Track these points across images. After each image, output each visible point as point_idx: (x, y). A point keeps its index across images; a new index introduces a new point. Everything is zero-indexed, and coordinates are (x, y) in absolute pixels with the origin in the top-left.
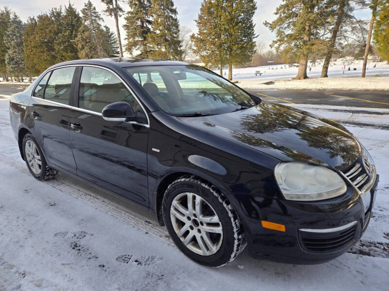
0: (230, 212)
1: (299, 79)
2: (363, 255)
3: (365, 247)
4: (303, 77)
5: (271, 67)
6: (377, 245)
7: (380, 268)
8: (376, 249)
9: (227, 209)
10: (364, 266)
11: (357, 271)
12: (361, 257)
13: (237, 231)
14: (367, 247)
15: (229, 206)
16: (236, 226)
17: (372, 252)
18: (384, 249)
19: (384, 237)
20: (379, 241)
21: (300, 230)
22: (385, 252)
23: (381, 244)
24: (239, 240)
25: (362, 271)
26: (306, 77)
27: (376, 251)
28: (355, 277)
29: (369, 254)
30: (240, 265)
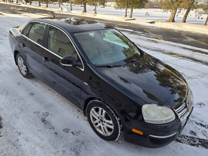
0: (118, 121)
1: (170, 22)
2: (178, 142)
3: (179, 137)
4: (171, 21)
5: (155, 10)
6: (185, 137)
7: (183, 150)
8: (184, 139)
9: (117, 120)
10: (177, 148)
11: (173, 150)
12: (176, 143)
13: (120, 130)
14: (181, 137)
15: (118, 118)
16: (120, 128)
17: (182, 141)
18: (188, 140)
19: (190, 133)
20: (187, 135)
21: (149, 135)
22: (188, 141)
23: (187, 137)
24: (121, 133)
25: (175, 151)
26: (173, 21)
27: (184, 140)
28: (171, 153)
29: (180, 142)
30: (120, 141)
